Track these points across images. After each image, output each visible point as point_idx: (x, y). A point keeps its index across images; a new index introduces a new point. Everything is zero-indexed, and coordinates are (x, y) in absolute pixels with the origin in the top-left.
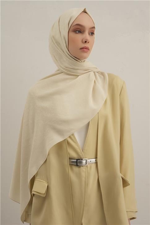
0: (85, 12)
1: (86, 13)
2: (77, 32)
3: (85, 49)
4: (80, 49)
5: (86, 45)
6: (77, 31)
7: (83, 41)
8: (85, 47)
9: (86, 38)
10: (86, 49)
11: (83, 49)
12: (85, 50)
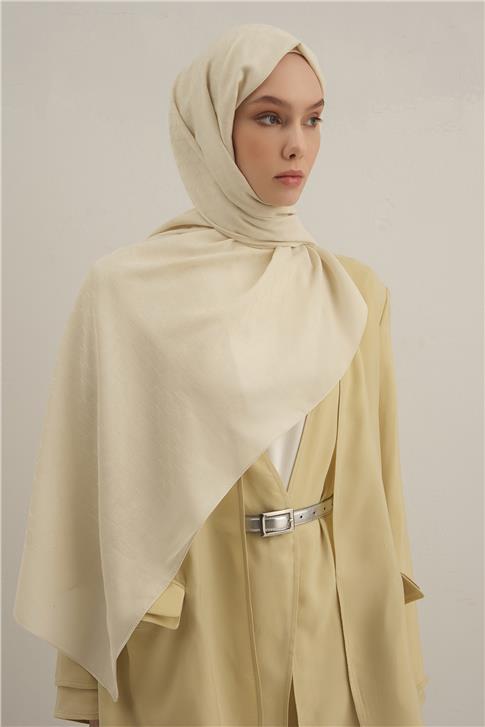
0: (298, 52)
1: (301, 59)
2: (267, 121)
3: (289, 180)
4: (277, 177)
5: (294, 166)
6: (266, 117)
7: (285, 154)
8: (292, 171)
9: (294, 145)
10: (293, 177)
11: (283, 179)
12: (291, 180)
